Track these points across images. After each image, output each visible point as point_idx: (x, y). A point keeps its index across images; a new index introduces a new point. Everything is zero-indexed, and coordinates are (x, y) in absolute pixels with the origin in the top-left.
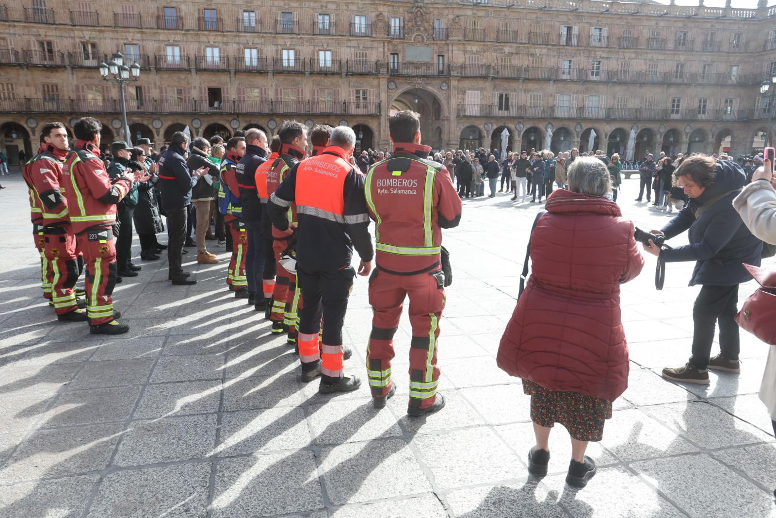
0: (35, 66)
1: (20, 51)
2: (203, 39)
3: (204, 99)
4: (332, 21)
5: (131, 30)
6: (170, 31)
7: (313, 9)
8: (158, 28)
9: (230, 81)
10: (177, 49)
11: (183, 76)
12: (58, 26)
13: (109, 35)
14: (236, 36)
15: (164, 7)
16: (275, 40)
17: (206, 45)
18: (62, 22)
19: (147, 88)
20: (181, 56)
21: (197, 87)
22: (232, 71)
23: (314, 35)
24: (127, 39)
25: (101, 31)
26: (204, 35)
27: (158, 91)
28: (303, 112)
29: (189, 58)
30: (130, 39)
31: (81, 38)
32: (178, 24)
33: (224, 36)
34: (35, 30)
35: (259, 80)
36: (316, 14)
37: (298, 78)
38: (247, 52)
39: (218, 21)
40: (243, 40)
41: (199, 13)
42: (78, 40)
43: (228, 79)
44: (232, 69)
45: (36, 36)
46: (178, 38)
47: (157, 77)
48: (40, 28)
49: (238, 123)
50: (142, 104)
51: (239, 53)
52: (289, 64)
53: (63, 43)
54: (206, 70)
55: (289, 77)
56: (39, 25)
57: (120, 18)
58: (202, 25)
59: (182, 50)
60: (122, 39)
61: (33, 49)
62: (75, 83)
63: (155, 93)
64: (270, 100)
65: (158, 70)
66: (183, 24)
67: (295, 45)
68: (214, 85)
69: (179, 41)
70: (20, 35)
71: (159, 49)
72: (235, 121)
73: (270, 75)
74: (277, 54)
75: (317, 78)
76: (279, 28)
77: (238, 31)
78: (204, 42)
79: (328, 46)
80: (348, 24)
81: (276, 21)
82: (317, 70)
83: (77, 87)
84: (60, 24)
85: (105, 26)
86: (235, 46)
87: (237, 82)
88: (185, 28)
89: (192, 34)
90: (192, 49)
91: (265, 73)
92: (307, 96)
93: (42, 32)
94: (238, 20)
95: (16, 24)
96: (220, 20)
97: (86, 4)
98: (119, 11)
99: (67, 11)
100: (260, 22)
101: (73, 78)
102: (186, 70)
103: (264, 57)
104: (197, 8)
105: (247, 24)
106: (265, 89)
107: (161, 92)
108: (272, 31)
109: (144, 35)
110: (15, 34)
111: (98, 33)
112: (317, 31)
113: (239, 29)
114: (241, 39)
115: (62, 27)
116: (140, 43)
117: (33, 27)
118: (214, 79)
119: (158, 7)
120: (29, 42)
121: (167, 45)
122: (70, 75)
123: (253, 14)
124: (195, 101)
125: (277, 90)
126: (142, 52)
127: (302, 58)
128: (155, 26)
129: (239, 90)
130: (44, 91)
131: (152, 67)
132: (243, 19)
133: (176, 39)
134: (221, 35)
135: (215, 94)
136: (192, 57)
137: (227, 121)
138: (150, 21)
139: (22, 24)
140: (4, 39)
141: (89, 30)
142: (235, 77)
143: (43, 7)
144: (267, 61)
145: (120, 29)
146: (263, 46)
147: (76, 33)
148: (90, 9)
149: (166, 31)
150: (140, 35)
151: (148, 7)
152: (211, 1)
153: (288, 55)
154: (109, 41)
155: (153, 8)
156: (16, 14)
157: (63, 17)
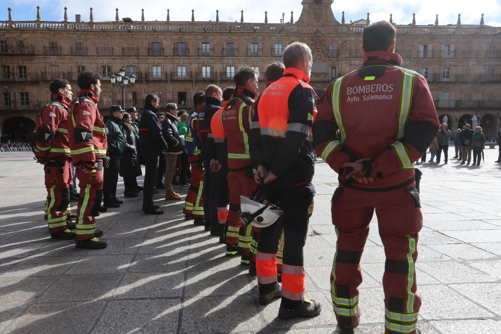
1: (66, 73)
2: (176, 61)
3: (175, 99)
4: (260, 47)
5: (132, 57)
6: (156, 57)
7: (248, 40)
8: (149, 56)
9: (193, 88)
11: (162, 85)
12: (89, 57)
13: (119, 61)
14: (197, 59)
15: (153, 43)
16: (222, 60)
17: (178, 65)
18: (91, 55)
19: (139, 93)
20: (162, 72)
21: (171, 91)
22: (194, 81)
23: (248, 56)
24: (129, 63)
25: (114, 59)
26: (177, 59)
29: (167, 74)
30: (131, 63)
31: (102, 63)
32: (161, 53)
33: (189, 59)
34: (76, 60)
36: (249, 43)
39: (186, 50)
40: (201, 61)
41: (174, 45)
42: (100, 65)
43: (191, 86)
44: (194, 79)
45: (76, 63)
46: (161, 61)
47: (146, 86)
48: (79, 59)
50: (136, 103)
51: (199, 69)
52: (231, 76)
53: (91, 66)
54: (177, 81)
56: (78, 57)
57: (126, 50)
58: (176, 53)
59: (163, 69)
60: (126, 63)
61: (74, 71)
65: (147, 81)
66: (164, 53)
67: (235, 64)
68: (182, 90)
69: (161, 63)
70: (67, 64)
71: (148, 68)
73: (218, 83)
74: (223, 70)
76: (225, 53)
77: (198, 56)
78: (176, 63)
79: (257, 63)
80: (271, 49)
81: (223, 49)
84: (91, 56)
85: (116, 56)
86: (196, 65)
87: (197, 88)
88: (165, 55)
89: (169, 59)
90: (169, 68)
91: (215, 82)
94: (198, 49)
95: (65, 57)
96: (187, 49)
97: (106, 43)
98: (125, 46)
99: (95, 48)
100: (213, 49)
102: (164, 81)
103: (215, 71)
104: (173, 42)
105: (204, 51)
108: (220, 55)
109: (139, 60)
110: (64, 63)
111: (112, 60)
112: (249, 54)
113: (199, 54)
114: (200, 60)
115: (91, 57)
116: (137, 65)
117: (75, 58)
118: (182, 86)
119: (149, 43)
120: (71, 67)
121: (153, 66)
123: (208, 45)
126: (138, 71)
128: (146, 54)
131: (144, 80)
132: (202, 48)
133: (159, 62)
134: (187, 59)
135: (182, 96)
136: (169, 73)
138: (144, 52)
139: (69, 57)
140: (58, 66)
141: (107, 59)
142: (196, 84)
143: (82, 46)
144: (216, 74)
145: (125, 57)
146: (214, 64)
147: (99, 61)
148: (108, 46)
149: (153, 57)
150: (137, 60)
151: (143, 43)
152: (182, 37)
153: (231, 70)
154: (118, 65)
155: (146, 44)
156: (66, 51)
157: (92, 52)
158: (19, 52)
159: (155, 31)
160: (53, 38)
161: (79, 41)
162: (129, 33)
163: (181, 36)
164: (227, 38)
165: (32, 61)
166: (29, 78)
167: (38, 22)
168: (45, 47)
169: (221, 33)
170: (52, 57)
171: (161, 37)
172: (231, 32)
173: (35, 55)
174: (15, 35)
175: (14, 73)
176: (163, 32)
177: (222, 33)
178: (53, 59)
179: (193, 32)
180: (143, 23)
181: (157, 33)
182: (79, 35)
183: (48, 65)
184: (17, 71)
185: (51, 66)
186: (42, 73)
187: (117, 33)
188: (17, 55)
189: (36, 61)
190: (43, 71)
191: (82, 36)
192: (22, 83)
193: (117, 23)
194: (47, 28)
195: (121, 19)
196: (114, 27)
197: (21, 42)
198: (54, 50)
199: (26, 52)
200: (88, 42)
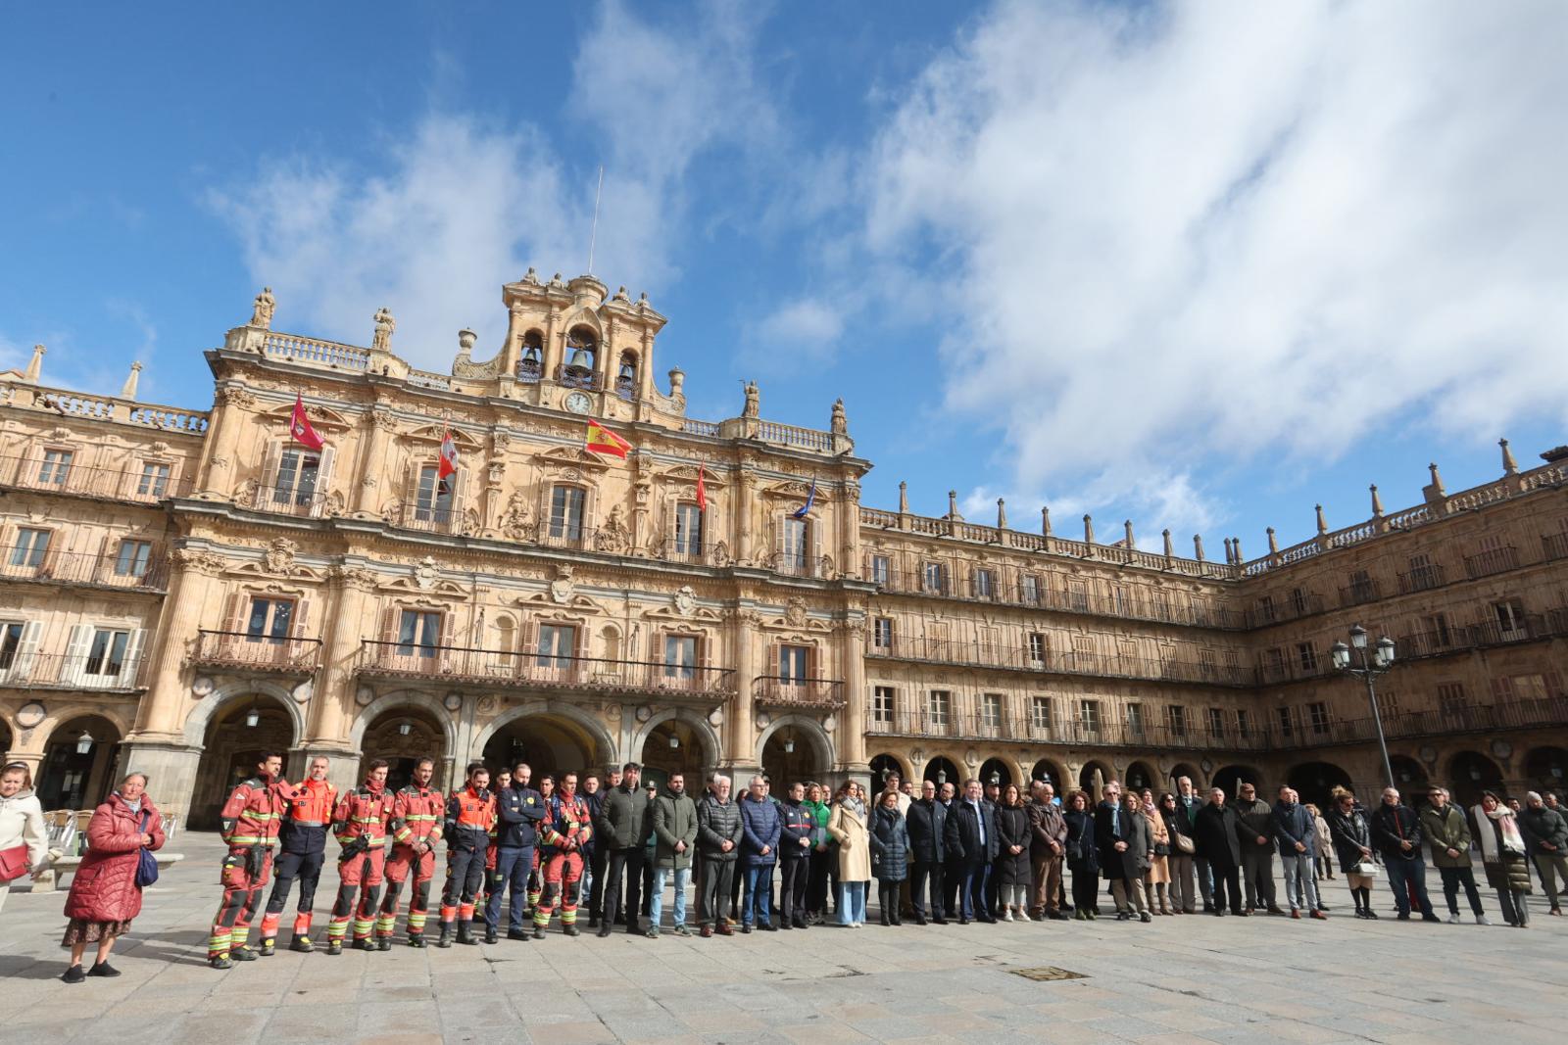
0: (1423, 657)
12: (1449, 588)
13: (1540, 578)
18: (1456, 579)
25: (1522, 577)
31: (1490, 596)
34: (1416, 603)
42: (1485, 602)
45: (1419, 611)
48: (1423, 598)
53: (1461, 612)
56: (1422, 594)
57: (1557, 543)
61: (1416, 632)
62: (1490, 675)
70: (1397, 616)
83: (1494, 682)
84: (1452, 584)
85: (1529, 566)
95: (1390, 601)
97: (1492, 540)
98: (1551, 531)
99: (1462, 559)
101: (1485, 667)
110: (1390, 617)
111: (1518, 581)
115: (1455, 587)
117: (1413, 599)
120: (1409, 623)
122: (1481, 663)
130: (1441, 697)
139: (1397, 600)
140: (1376, 626)
141: (1501, 580)
143: (1426, 565)
145: (1560, 563)
147: (1481, 590)
148: (1499, 543)
154: (1543, 589)
156: (1389, 588)
157: (1455, 571)
158: (1294, 614)
160: (1355, 563)
161: (1417, 554)
162: (1556, 493)
165: (1320, 627)
166: (1320, 669)
167: (1322, 538)
168: (1341, 591)
170: (1359, 608)
173: (1324, 613)
174: (1282, 581)
175: (1290, 662)
178: (1364, 613)
182: (1415, 542)
184: (1296, 655)
187: (1518, 504)
188: (1291, 621)
189: (1330, 626)
191: (1423, 540)
192: (1307, 681)
194: (1339, 545)
196: (1504, 491)
197: (1297, 591)
198: (1362, 590)
199: (1308, 610)
200: (1441, 550)
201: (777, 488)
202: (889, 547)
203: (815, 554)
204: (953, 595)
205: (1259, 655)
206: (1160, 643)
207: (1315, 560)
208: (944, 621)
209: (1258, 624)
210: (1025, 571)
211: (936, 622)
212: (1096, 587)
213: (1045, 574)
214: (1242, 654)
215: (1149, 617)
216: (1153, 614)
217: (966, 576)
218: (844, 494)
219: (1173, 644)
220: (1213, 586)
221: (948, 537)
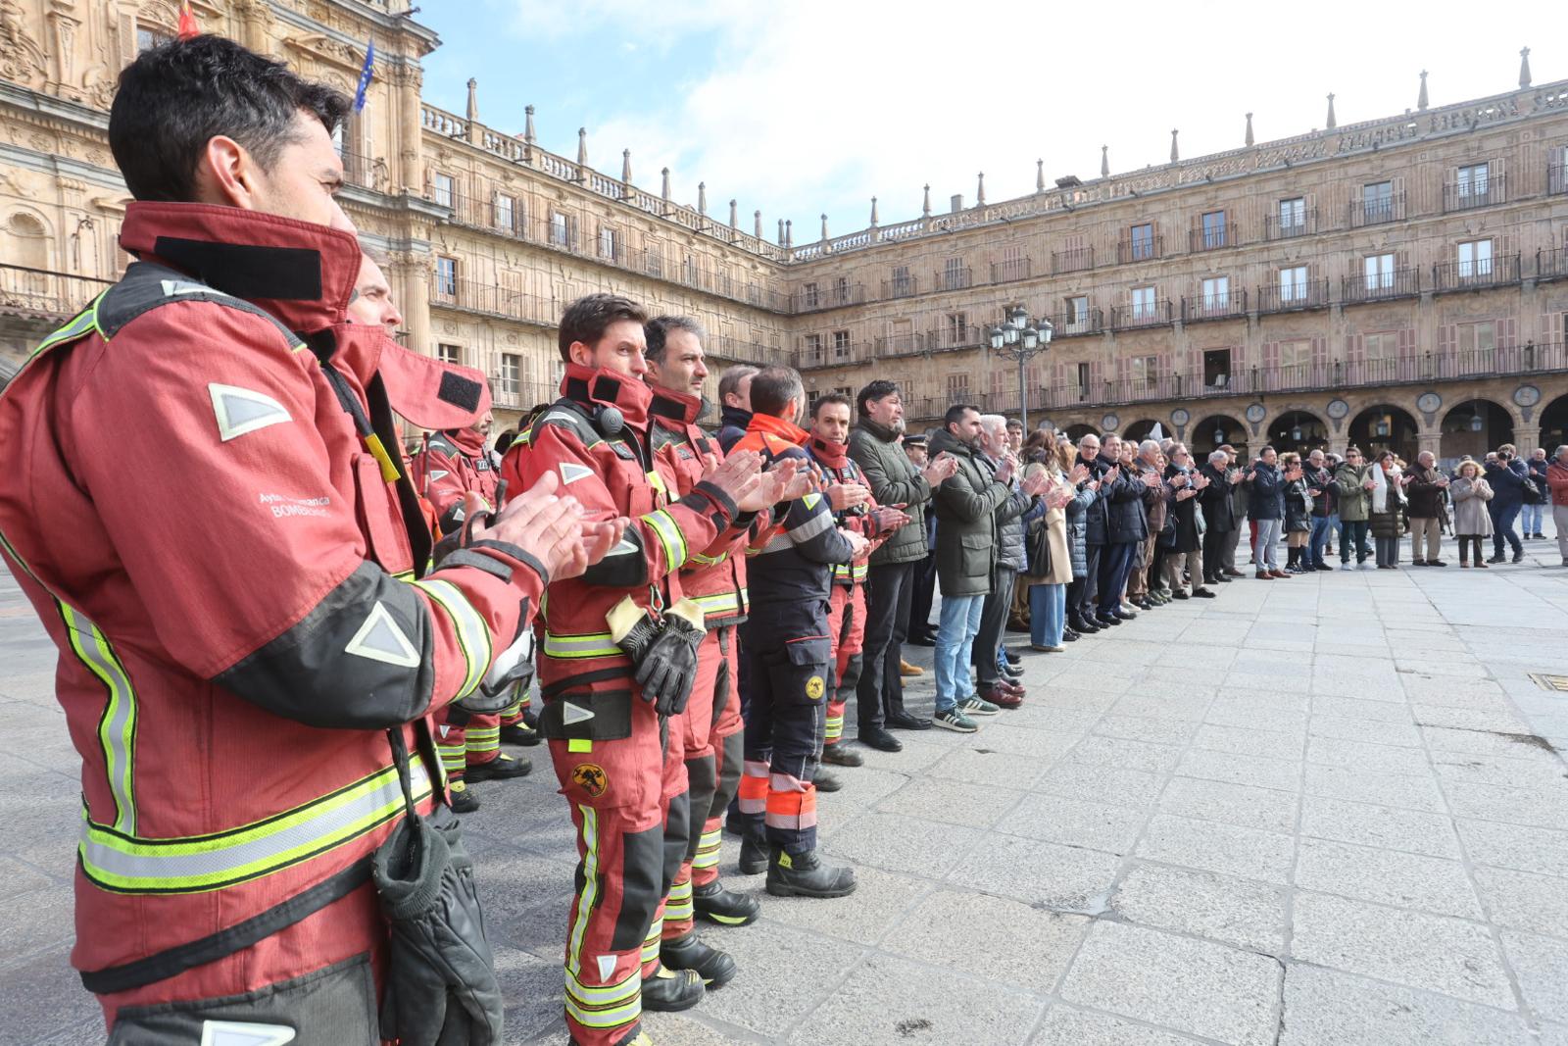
0: (941, 352)
1: (925, 334)
2: (1199, 266)
3: (1195, 372)
4: (1497, 174)
5: (1076, 275)
6: (1140, 265)
7: (1444, 160)
8: (1120, 264)
9: (1249, 335)
10: (1150, 292)
11: (1158, 337)
12: (975, 290)
13: (1044, 289)
14: (1261, 250)
15: (1132, 227)
16: (1349, 241)
17: (1203, 276)
18: (980, 283)
21: (1184, 353)
22: (1253, 315)
23: (1445, 213)
24: (1071, 290)
25: (1032, 285)
26: (1201, 259)
27: (1114, 367)
28: (1413, 377)
29: (1171, 304)
30: (1074, 290)
31: (1003, 300)
32: (1156, 251)
33: (1238, 254)
34: (946, 301)
35: (1311, 326)
36: (1453, 169)
37: (1401, 310)
38: (1286, 276)
39: (1227, 230)
40: (1276, 255)
41: (1193, 223)
42: (999, 305)
43: (1245, 331)
44: (1253, 311)
45: (946, 309)
46: (1154, 273)
47: (1115, 344)
48: (952, 297)
49: (1262, 412)
50: (1087, 392)
51: (1268, 280)
52: (1380, 285)
53: (979, 311)
54: (1200, 321)
55: (1379, 311)
56: (953, 293)
57: (1061, 259)
58: (1197, 243)
59: (1159, 292)
60: (1062, 292)
61: (941, 327)
62: (990, 369)
63: (1109, 372)
64: (1333, 361)
65: (1117, 332)
66: (1162, 248)
67: (1395, 244)
68: (1217, 345)
69: (1155, 278)
70: (927, 312)
71: (1120, 297)
72: (1256, 408)
73: (1335, 312)
74: (1352, 269)
75: (1452, 302)
76: (1358, 217)
77: (1268, 240)
78: (1198, 272)
79: (1482, 229)
80: (1544, 171)
81: (1351, 206)
82: (1450, 283)
83: (993, 374)
84: (978, 286)
85: (1038, 277)
86: (1261, 269)
87: (1263, 334)
88: (1166, 254)
89: (1177, 262)
90: (1177, 289)
91: (1323, 309)
92: (1426, 341)
93: (954, 302)
94: (1267, 220)
95: (924, 297)
97: (1014, 250)
98: (1060, 248)
99: (989, 265)
100: (1315, 214)
101: (988, 363)
102: (1164, 326)
103: (1321, 278)
104: (1188, 215)
105: (1286, 224)
106: (1323, 341)
107: (1120, 369)
108: (1342, 226)
109: (1096, 279)
110: (921, 312)
111: (1027, 289)
112: (1453, 203)
113: (1271, 235)
114: (1272, 253)
115: (980, 289)
116: (1089, 292)
117: (944, 298)
118: (1216, 334)
119: (1121, 230)
120: (936, 319)
121: (1132, 289)
122: (985, 358)
123: (1299, 204)
124: (1179, 378)
125: (1350, 340)
126: (1091, 307)
127: (1412, 265)
128: (1114, 261)
129: (1266, 350)
130: (949, 386)
131: (1107, 328)
132: (1279, 217)
133: (1149, 276)
134: (1232, 254)
135: (1218, 362)
136: (1177, 302)
137: (1240, 409)
138: (1108, 255)
139: (931, 297)
140: (908, 320)
141: (1015, 287)
142: (1259, 324)
143: (959, 267)
144: (1328, 285)
145: (1060, 277)
146: (1320, 258)
147: (999, 295)
148: (1019, 255)
149: (1133, 266)
150: (1089, 280)
151: (1104, 233)
152: (1216, 197)
153: (1379, 267)
154: (1043, 298)
155: (1112, 233)
156: (926, 285)
157: (982, 276)
158: (838, 303)
159: (1137, 196)
160: (900, 259)
161: (953, 257)
162: (1069, 215)
163: (1212, 194)
164: (1365, 168)
165: (858, 317)
166: (853, 358)
167: (874, 229)
168: (884, 283)
169: (1342, 161)
170: (897, 302)
171: (1154, 208)
172: (1380, 147)
173: (864, 304)
174: (830, 269)
175: (826, 348)
176: (1160, 196)
177: (1347, 158)
178: (899, 307)
179: (1249, 176)
180: (1106, 182)
181: (1142, 201)
182: (953, 243)
183: (889, 322)
184: (832, 342)
185: (895, 323)
186: (879, 341)
187: (1039, 221)
188: (832, 310)
189: (868, 316)
190: (880, 335)
191: (961, 244)
192: (839, 367)
193: (1041, 195)
194: (888, 240)
195: (1050, 184)
196: (1032, 207)
197: (842, 280)
198: (902, 286)
199: (850, 300)
200: (973, 255)
201: (307, 42)
202: (457, 163)
203: (364, 153)
204: (529, 239)
205: (798, 339)
206: (721, 319)
207: (865, 252)
208: (518, 269)
209: (801, 309)
210: (604, 221)
211: (509, 269)
212: (670, 252)
213: (624, 229)
214: (783, 337)
215: (714, 292)
216: (717, 288)
217: (544, 217)
218: (403, 75)
219: (732, 322)
220: (767, 266)
221: (523, 163)
